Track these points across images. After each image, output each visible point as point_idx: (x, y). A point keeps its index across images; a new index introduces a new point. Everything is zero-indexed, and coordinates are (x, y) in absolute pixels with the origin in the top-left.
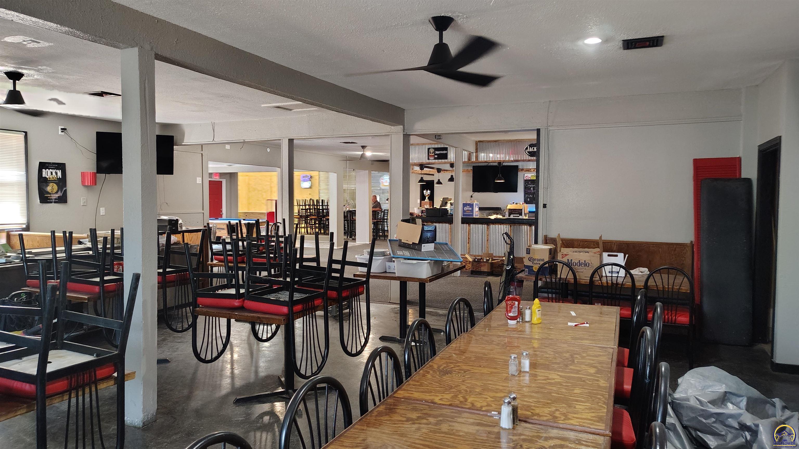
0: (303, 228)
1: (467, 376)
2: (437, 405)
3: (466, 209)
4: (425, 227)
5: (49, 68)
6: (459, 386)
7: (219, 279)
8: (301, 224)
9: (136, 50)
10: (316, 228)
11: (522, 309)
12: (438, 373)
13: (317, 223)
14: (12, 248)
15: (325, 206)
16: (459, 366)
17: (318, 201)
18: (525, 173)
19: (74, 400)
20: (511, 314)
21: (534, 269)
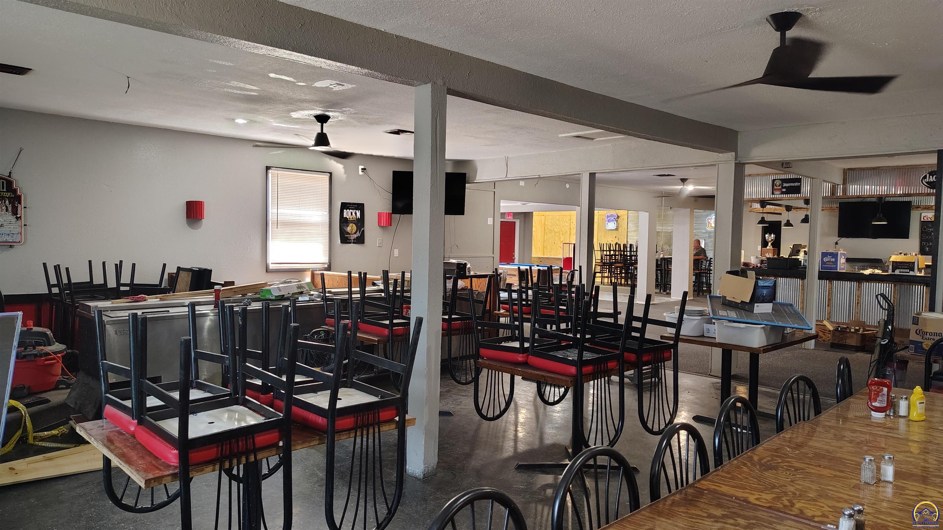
0: (606, 277)
1: (798, 476)
2: (751, 505)
3: (826, 260)
4: (759, 281)
5: (351, 109)
6: (786, 486)
7: (505, 330)
8: (604, 273)
9: (429, 86)
10: (622, 278)
11: (894, 399)
12: (758, 467)
13: (623, 272)
14: (315, 287)
15: (634, 251)
16: (788, 462)
17: (625, 246)
18: (921, 212)
19: (358, 440)
20: (876, 404)
21: (924, 346)
